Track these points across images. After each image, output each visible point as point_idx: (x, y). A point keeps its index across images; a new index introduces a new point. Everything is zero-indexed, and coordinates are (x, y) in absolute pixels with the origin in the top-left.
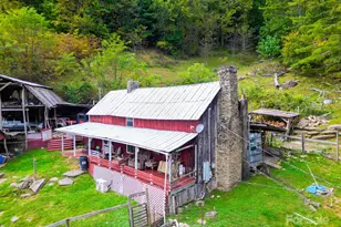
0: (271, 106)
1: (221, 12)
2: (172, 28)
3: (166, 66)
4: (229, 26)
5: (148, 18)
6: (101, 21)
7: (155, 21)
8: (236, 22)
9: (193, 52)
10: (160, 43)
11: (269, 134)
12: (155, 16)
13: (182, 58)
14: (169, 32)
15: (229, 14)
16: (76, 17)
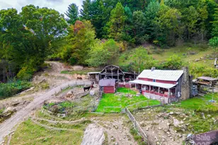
0: (207, 76)
1: (189, 21)
2: (161, 34)
3: (158, 53)
4: (193, 29)
5: (149, 30)
6: (128, 34)
7: (153, 31)
8: (197, 27)
9: (172, 44)
10: (155, 41)
11: (202, 86)
12: (153, 29)
13: (166, 48)
14: (159, 36)
15: (193, 22)
16: (118, 33)
